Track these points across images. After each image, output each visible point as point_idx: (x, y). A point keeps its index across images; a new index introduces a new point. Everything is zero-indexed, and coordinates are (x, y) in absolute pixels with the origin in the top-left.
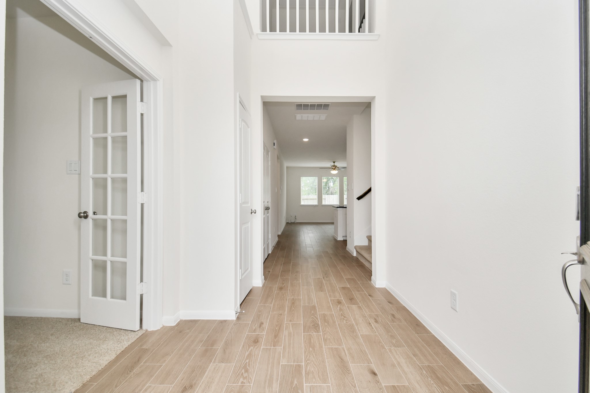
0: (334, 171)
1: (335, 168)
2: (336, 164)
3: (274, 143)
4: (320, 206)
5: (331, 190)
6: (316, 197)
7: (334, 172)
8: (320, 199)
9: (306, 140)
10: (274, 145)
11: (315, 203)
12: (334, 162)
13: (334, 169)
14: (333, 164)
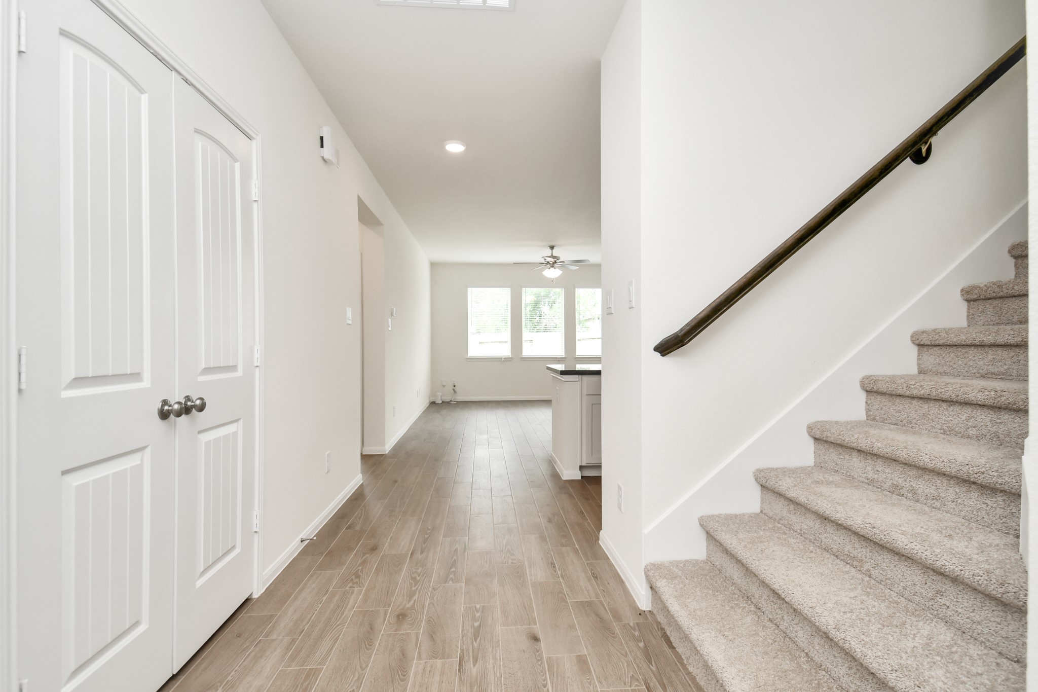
0: (552, 269)
1: (554, 262)
2: (556, 252)
3: (322, 138)
4: (517, 359)
5: (544, 322)
6: (507, 335)
7: (553, 273)
8: (517, 340)
9: (455, 148)
10: (322, 146)
11: (505, 351)
12: (552, 248)
13: (553, 265)
14: (548, 252)
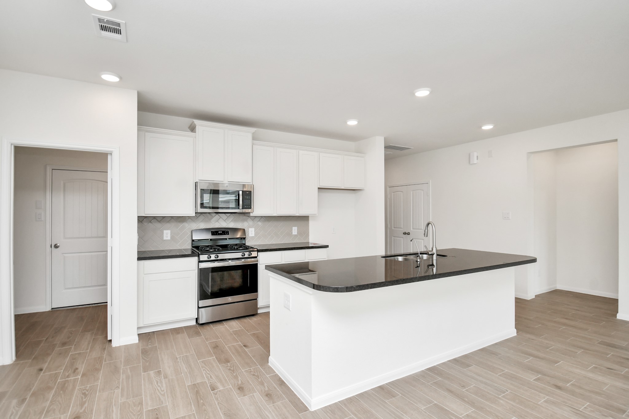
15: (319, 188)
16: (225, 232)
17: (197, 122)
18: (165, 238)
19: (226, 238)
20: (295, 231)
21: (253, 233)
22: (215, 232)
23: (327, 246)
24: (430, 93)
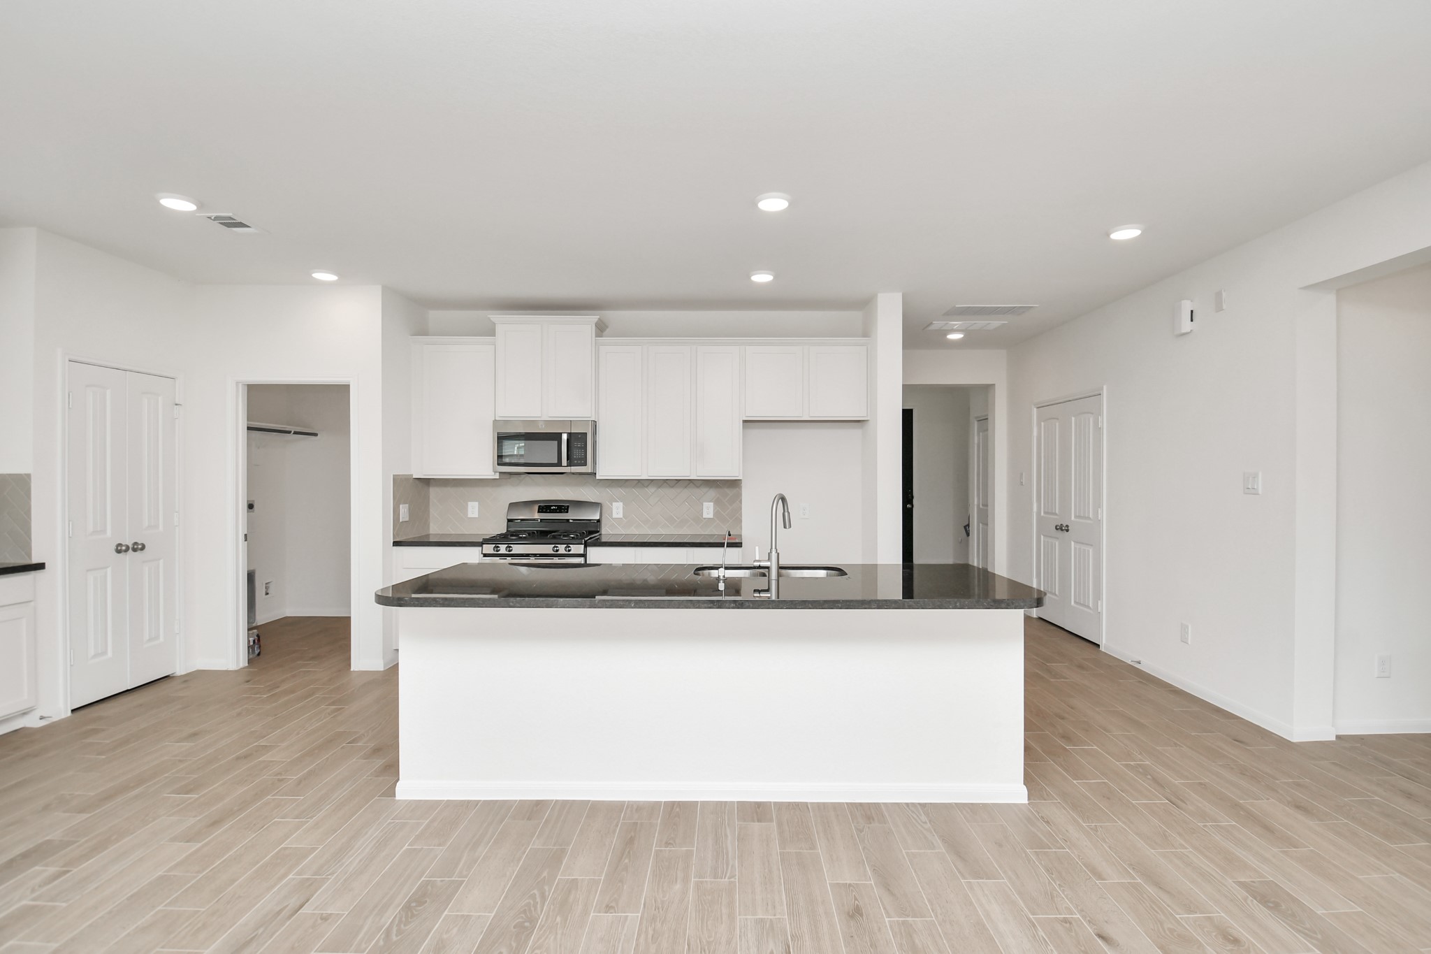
15: (745, 421)
16: (562, 507)
17: (496, 317)
18: (470, 515)
19: (569, 520)
20: (708, 510)
21: (621, 511)
22: (545, 507)
23: (739, 545)
24: (790, 205)
